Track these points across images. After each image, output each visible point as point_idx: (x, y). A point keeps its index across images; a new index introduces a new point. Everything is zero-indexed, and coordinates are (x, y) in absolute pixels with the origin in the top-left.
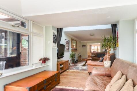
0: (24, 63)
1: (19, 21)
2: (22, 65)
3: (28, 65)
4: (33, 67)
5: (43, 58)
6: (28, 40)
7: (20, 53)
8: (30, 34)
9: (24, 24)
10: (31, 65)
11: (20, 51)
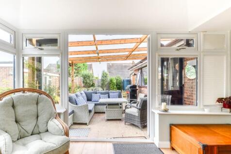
0: (188, 101)
1: (183, 41)
2: (186, 104)
3: (197, 105)
4: (204, 110)
5: (225, 97)
6: (196, 64)
7: (183, 85)
8: (200, 55)
9: (190, 42)
10: (202, 107)
11: (183, 83)
